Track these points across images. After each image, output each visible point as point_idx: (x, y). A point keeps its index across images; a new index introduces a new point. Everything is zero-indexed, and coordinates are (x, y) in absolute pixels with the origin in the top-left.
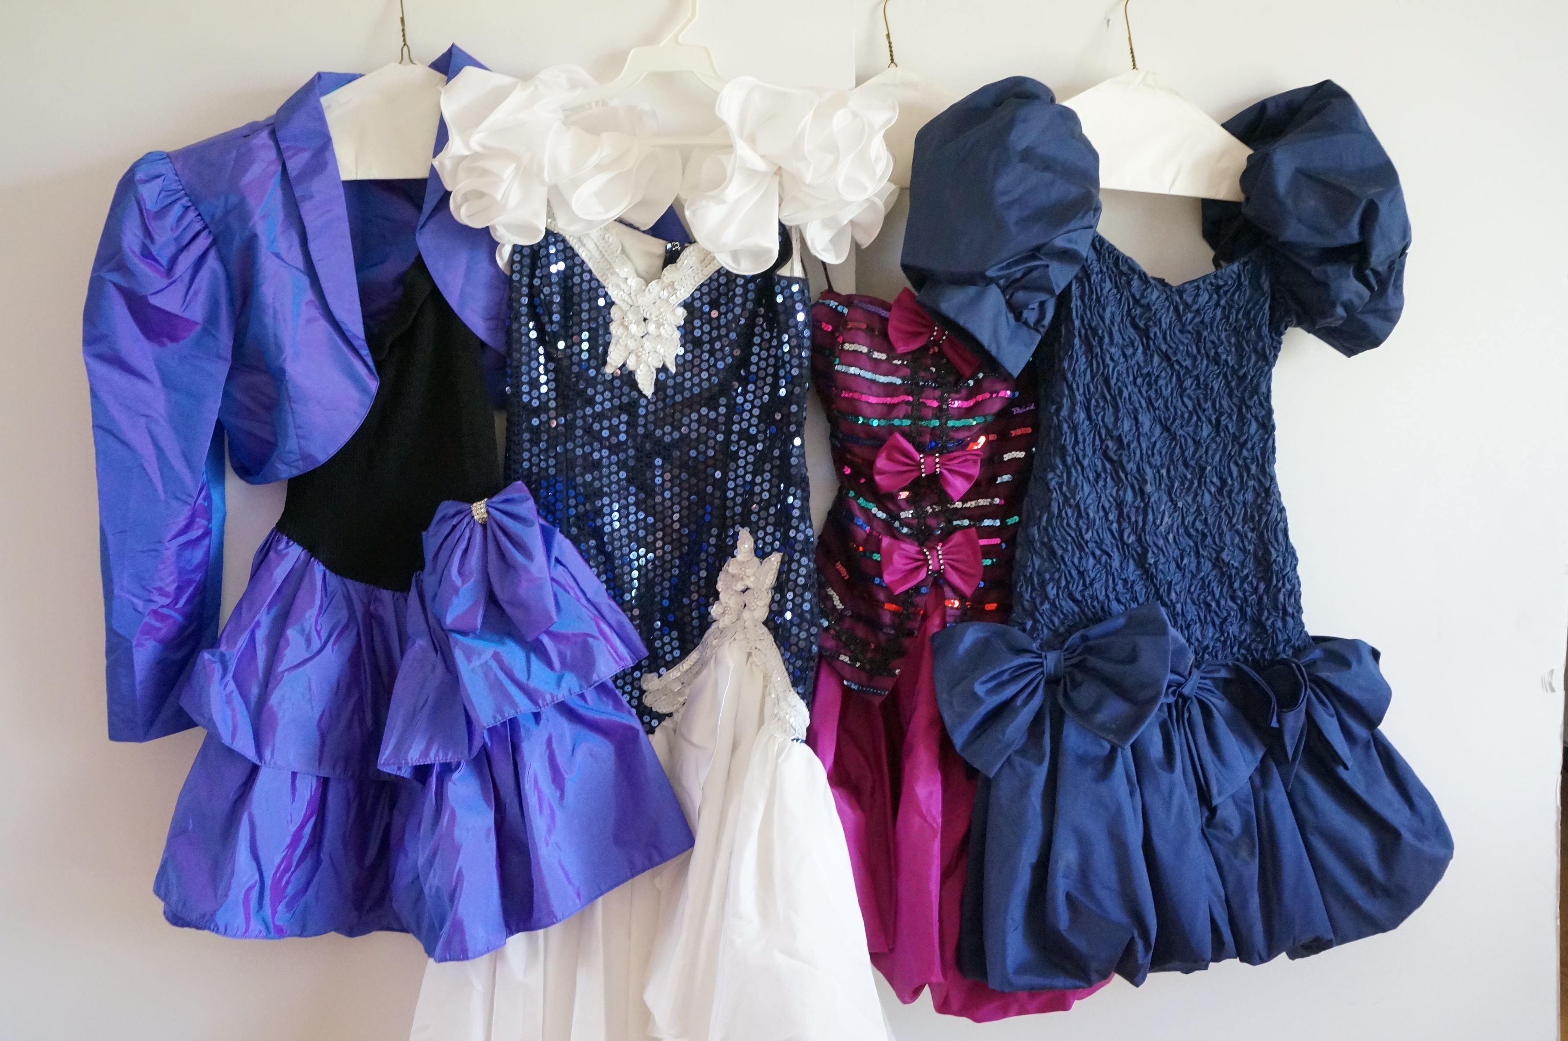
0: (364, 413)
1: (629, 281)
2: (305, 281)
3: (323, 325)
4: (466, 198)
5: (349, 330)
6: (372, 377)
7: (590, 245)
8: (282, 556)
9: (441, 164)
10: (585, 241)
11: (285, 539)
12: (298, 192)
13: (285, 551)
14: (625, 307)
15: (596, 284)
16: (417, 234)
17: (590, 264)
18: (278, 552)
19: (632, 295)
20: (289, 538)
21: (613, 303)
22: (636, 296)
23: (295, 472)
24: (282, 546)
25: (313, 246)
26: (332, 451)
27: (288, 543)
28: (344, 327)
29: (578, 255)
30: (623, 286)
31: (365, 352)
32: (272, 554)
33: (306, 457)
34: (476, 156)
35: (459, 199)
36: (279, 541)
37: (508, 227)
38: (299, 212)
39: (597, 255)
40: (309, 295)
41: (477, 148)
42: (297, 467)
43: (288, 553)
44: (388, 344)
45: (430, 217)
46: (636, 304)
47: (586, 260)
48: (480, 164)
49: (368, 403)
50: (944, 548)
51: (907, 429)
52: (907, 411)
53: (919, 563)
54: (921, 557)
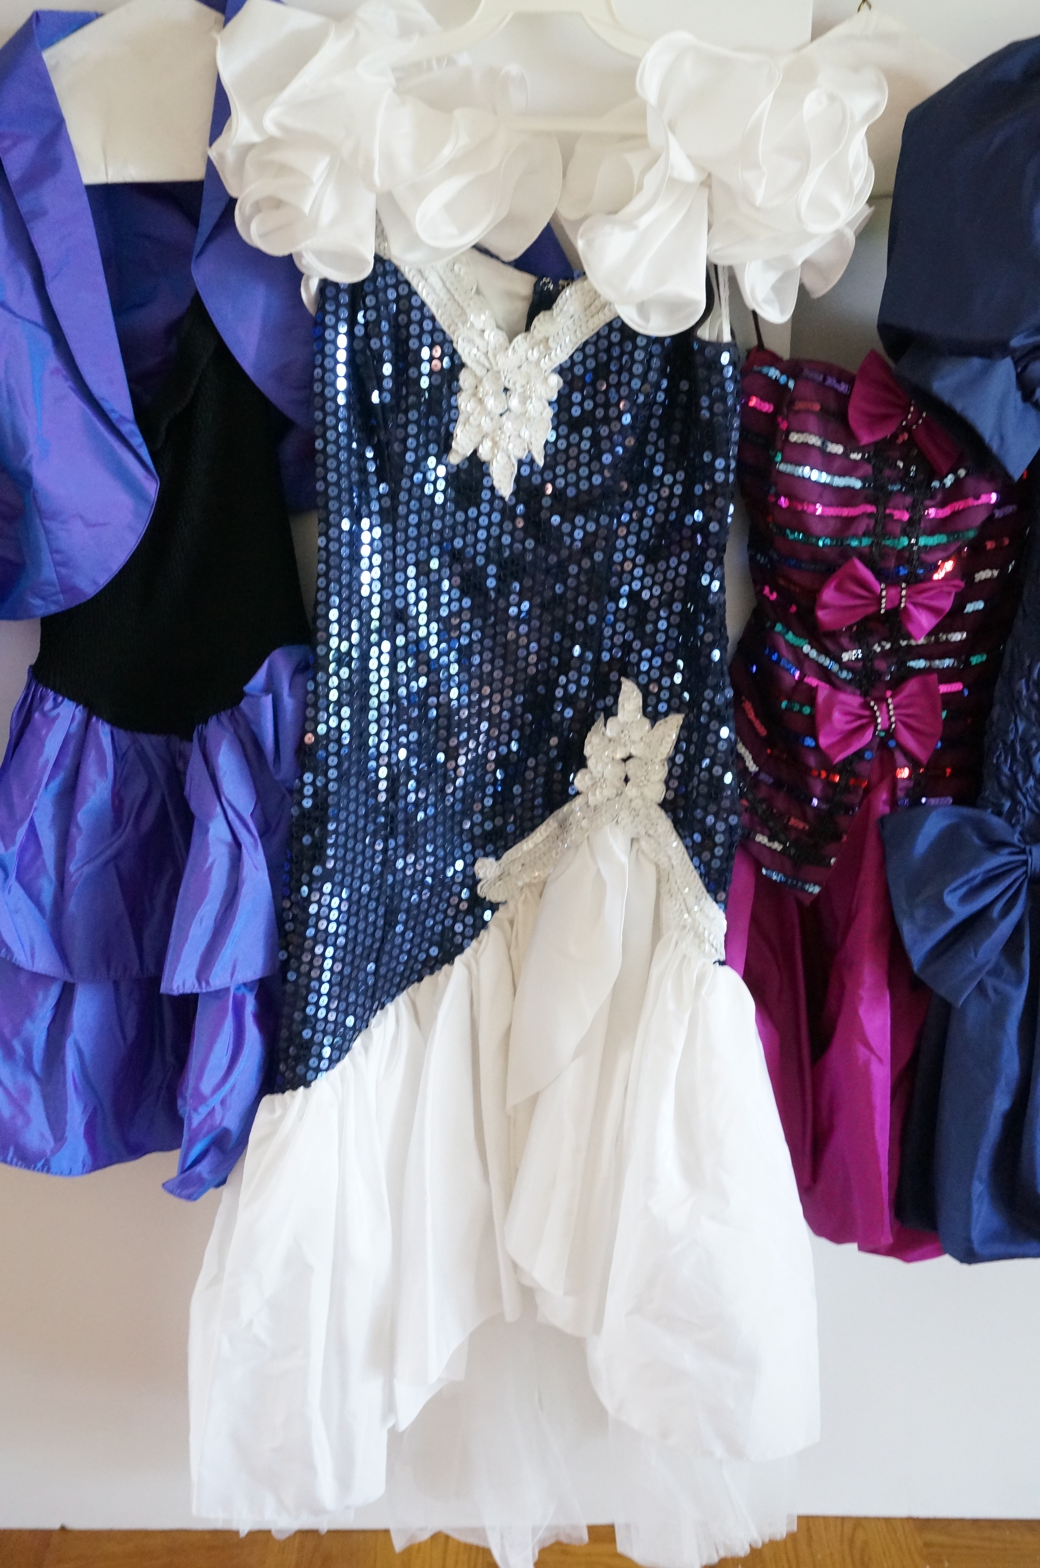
0: (141, 528)
1: (486, 334)
2: (46, 340)
3: (75, 403)
4: (257, 208)
5: (113, 411)
6: (149, 477)
7: (434, 279)
8: (51, 721)
9: (221, 156)
10: (426, 274)
11: (51, 694)
12: (25, 204)
13: (54, 713)
14: (480, 372)
15: (441, 337)
16: (193, 265)
17: (433, 307)
18: (44, 714)
19: (490, 355)
20: (55, 692)
21: (463, 365)
22: (495, 356)
23: (53, 609)
24: (49, 705)
25: (53, 289)
26: (103, 580)
27: (55, 699)
28: (106, 406)
29: (416, 293)
30: (478, 341)
31: (137, 440)
32: (37, 715)
33: (68, 589)
34: (272, 143)
35: (248, 209)
36: (43, 699)
37: (319, 254)
38: (29, 239)
39: (443, 294)
40: (53, 361)
41: (272, 129)
42: (56, 603)
43: (58, 714)
44: (163, 428)
45: (209, 239)
46: (495, 368)
47: (428, 301)
48: (278, 156)
49: (147, 513)
50: (897, 699)
51: (867, 550)
52: (868, 526)
53: (864, 721)
54: (867, 713)
